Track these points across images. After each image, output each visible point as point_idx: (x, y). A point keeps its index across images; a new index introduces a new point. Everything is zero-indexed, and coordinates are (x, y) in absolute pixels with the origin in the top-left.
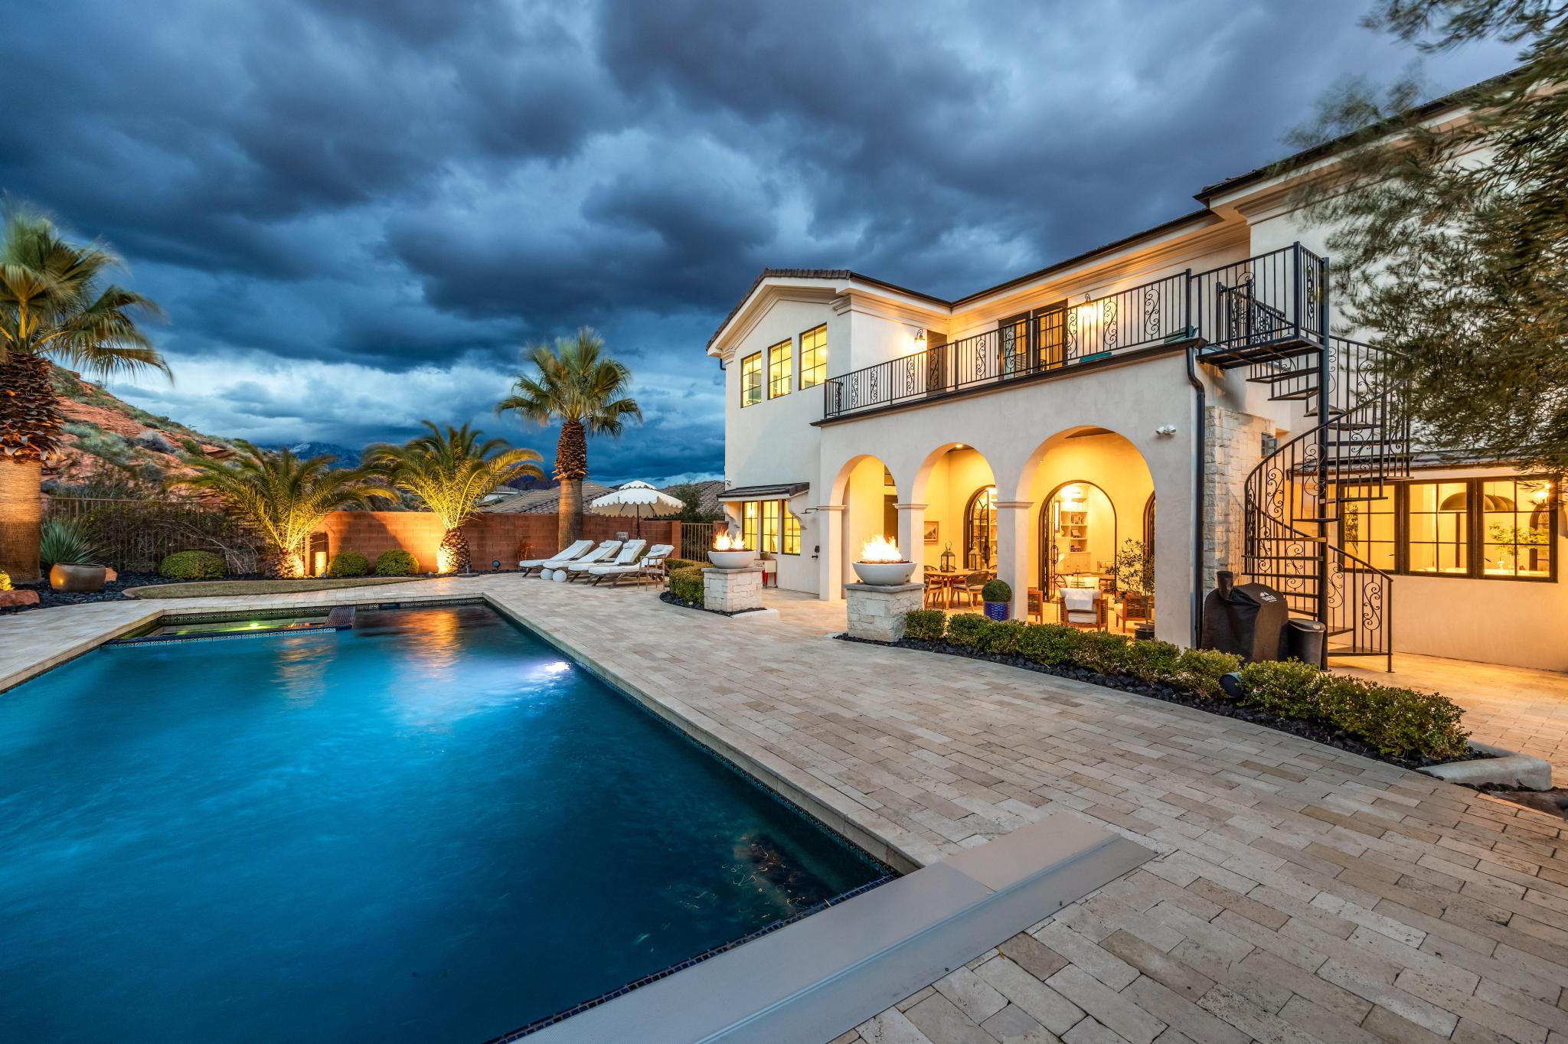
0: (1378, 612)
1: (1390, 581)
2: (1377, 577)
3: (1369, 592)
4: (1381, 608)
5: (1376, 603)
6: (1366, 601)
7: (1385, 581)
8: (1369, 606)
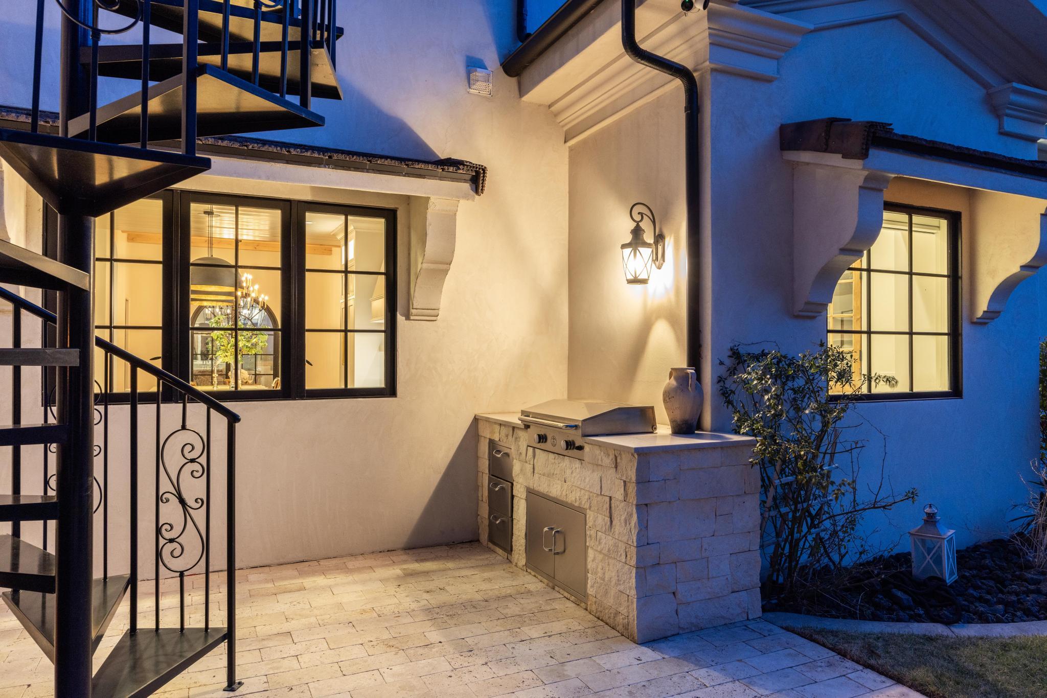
0: (199, 516)
1: (233, 419)
2: (197, 410)
3: (173, 459)
4: (207, 502)
5: (193, 489)
6: (166, 486)
7: (220, 422)
8: (174, 500)
